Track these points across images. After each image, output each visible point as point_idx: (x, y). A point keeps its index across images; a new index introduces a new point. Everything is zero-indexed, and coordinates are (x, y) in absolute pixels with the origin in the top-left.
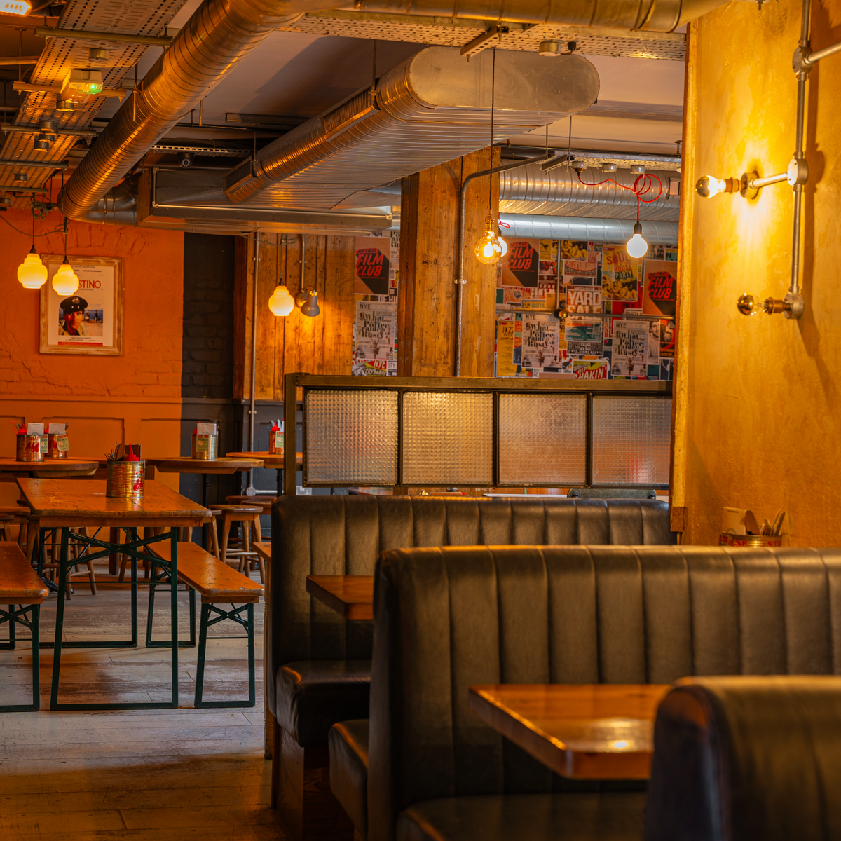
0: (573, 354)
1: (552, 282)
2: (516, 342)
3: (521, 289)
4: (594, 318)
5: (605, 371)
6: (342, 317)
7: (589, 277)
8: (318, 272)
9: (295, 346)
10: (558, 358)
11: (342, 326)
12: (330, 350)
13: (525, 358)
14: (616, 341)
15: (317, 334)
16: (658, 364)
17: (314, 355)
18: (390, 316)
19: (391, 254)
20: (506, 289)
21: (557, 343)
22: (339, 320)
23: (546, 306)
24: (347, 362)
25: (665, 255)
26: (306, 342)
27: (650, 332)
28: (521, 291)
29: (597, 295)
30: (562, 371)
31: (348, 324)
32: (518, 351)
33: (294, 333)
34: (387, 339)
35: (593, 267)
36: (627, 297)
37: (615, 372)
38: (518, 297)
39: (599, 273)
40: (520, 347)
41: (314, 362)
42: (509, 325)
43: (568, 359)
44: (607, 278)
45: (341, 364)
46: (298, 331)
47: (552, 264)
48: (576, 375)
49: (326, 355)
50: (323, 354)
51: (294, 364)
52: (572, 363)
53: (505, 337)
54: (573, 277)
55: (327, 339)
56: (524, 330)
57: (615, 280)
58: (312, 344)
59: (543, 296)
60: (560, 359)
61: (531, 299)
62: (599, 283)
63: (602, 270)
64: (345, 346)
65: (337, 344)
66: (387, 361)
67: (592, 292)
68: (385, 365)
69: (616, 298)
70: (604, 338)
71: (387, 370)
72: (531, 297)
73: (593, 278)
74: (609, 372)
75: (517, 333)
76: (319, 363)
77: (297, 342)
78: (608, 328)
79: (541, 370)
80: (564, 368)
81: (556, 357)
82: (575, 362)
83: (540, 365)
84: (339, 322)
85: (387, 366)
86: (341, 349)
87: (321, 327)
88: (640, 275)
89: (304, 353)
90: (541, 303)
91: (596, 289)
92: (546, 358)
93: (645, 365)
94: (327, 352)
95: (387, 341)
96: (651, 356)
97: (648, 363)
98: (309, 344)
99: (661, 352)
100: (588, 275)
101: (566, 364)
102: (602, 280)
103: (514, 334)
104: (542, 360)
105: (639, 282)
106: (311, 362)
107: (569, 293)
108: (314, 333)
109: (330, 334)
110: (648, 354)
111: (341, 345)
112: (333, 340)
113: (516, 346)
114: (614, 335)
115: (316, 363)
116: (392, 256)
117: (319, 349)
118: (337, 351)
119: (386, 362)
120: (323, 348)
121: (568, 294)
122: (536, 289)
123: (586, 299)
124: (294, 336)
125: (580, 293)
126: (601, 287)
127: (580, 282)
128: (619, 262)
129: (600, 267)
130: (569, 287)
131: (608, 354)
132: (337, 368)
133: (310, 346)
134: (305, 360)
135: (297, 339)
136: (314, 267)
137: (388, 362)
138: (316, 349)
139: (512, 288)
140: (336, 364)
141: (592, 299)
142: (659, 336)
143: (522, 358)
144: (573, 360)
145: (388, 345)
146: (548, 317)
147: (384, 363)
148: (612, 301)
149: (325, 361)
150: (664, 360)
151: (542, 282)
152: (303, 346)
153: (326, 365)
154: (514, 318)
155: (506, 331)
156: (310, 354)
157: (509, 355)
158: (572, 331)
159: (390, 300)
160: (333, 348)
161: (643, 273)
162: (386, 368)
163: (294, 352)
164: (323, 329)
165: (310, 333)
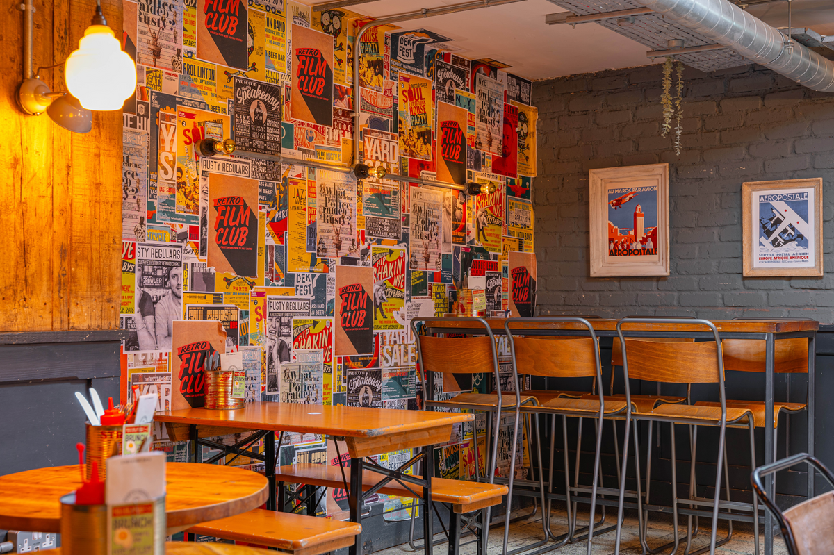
0: (372, 237)
1: (348, 120)
2: (310, 215)
3: (314, 127)
4: (392, 182)
5: (404, 263)
6: (103, 145)
7: (386, 119)
8: (57, 38)
9: (14, 205)
10: (356, 243)
11: (103, 165)
12: (82, 215)
13: (320, 243)
14: (413, 219)
15: (58, 178)
16: (451, 253)
17: (51, 226)
18: (139, 155)
19: (138, 35)
20: (296, 125)
21: (355, 219)
22: (96, 151)
23: (341, 158)
24: (114, 242)
25: (455, 98)
26: (35, 195)
27: (444, 207)
28: (313, 130)
29: (394, 147)
30: (360, 264)
31: (114, 160)
32: (312, 230)
33: (10, 173)
34: (135, 201)
35: (388, 103)
36: (422, 154)
37: (413, 266)
38: (311, 139)
39: (396, 113)
40: (315, 222)
41: (52, 239)
42: (300, 186)
43: (366, 246)
44: (403, 122)
45: (104, 246)
46: (18, 167)
47: (347, 92)
48: (375, 269)
49: (74, 226)
50: (69, 224)
51: (12, 245)
52: (371, 251)
53: (297, 205)
54: (370, 115)
55: (77, 191)
56: (319, 196)
57: (411, 127)
58: (49, 199)
59: (338, 141)
60: (358, 244)
61: (325, 145)
62: (396, 131)
63: (398, 109)
64: (109, 208)
65: (95, 202)
66: (137, 243)
67: (389, 142)
68: (133, 252)
69: (412, 154)
70: (402, 213)
71: (136, 262)
72: (325, 141)
73: (390, 120)
74: (408, 264)
75: (310, 200)
76: (62, 245)
77: (18, 196)
78: (405, 198)
79: (338, 260)
80: (362, 259)
81: (354, 240)
82: (374, 248)
83: (337, 253)
84: (98, 155)
85: (137, 254)
86: (103, 215)
87: (63, 163)
88: (433, 122)
89: (32, 221)
90: (336, 153)
91: (393, 137)
92: (343, 242)
93: (440, 254)
94: (77, 218)
95: (135, 205)
96: (445, 242)
97: (443, 253)
98: (43, 200)
99: (453, 236)
100: (385, 115)
101: (365, 252)
102: (399, 125)
103: (307, 201)
104: (338, 246)
105: (433, 132)
106: (46, 242)
107: (366, 139)
108: (50, 176)
109: (81, 179)
110: (442, 240)
111: (103, 206)
112: (88, 193)
113: (309, 222)
114: (411, 209)
115: (57, 244)
116: (141, 40)
117: (62, 211)
118: (94, 216)
119: (134, 245)
120: (67, 210)
121: (364, 142)
122: (331, 128)
123: (383, 152)
124: (11, 181)
125: (377, 142)
126: (398, 134)
127: (377, 124)
128: (414, 101)
129: (396, 105)
130: (366, 132)
131: (405, 238)
132: (95, 255)
133: (44, 205)
134: (34, 236)
135: (17, 186)
136: (49, 25)
137: (137, 246)
138: (56, 213)
139: (303, 124)
140: (94, 246)
141: (389, 152)
142: (451, 212)
143: (317, 242)
144: (372, 246)
145: (137, 213)
146: (344, 175)
147: (131, 248)
148: (408, 157)
149: (74, 239)
150: (456, 247)
151: (337, 118)
152: (31, 205)
153: (76, 249)
154: (306, 175)
155: (298, 195)
156: (44, 222)
157: (302, 236)
158: (370, 200)
159: (138, 124)
160: (87, 211)
161: (436, 120)
162: (134, 257)
163: (13, 216)
164: (69, 167)
165: (42, 174)
